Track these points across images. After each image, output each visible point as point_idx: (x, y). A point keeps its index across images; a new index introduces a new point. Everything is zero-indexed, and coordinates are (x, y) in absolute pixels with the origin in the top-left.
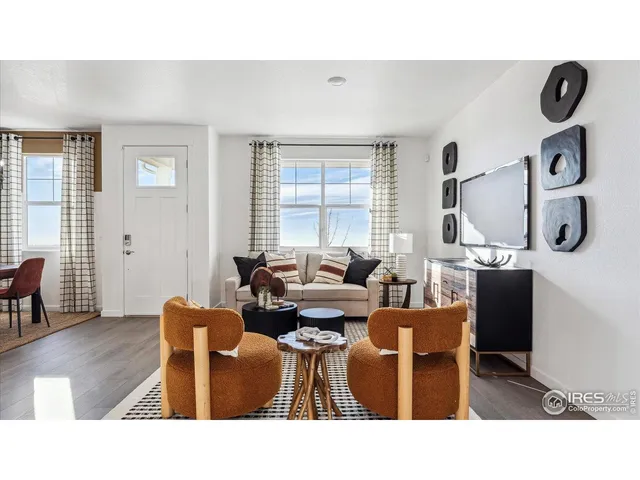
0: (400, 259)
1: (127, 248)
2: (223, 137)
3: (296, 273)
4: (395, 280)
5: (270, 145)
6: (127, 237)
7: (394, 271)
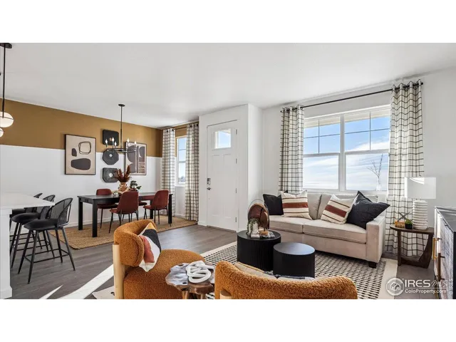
0: (417, 205)
1: (209, 186)
2: (264, 110)
3: (307, 209)
4: (409, 227)
5: (295, 109)
6: (208, 180)
7: (409, 217)
